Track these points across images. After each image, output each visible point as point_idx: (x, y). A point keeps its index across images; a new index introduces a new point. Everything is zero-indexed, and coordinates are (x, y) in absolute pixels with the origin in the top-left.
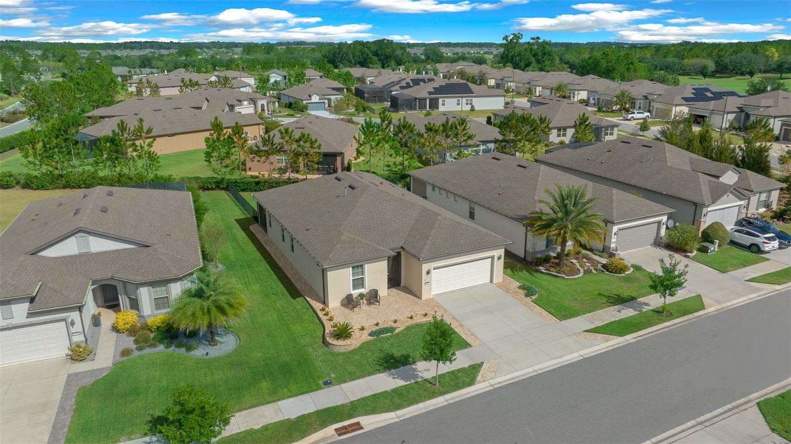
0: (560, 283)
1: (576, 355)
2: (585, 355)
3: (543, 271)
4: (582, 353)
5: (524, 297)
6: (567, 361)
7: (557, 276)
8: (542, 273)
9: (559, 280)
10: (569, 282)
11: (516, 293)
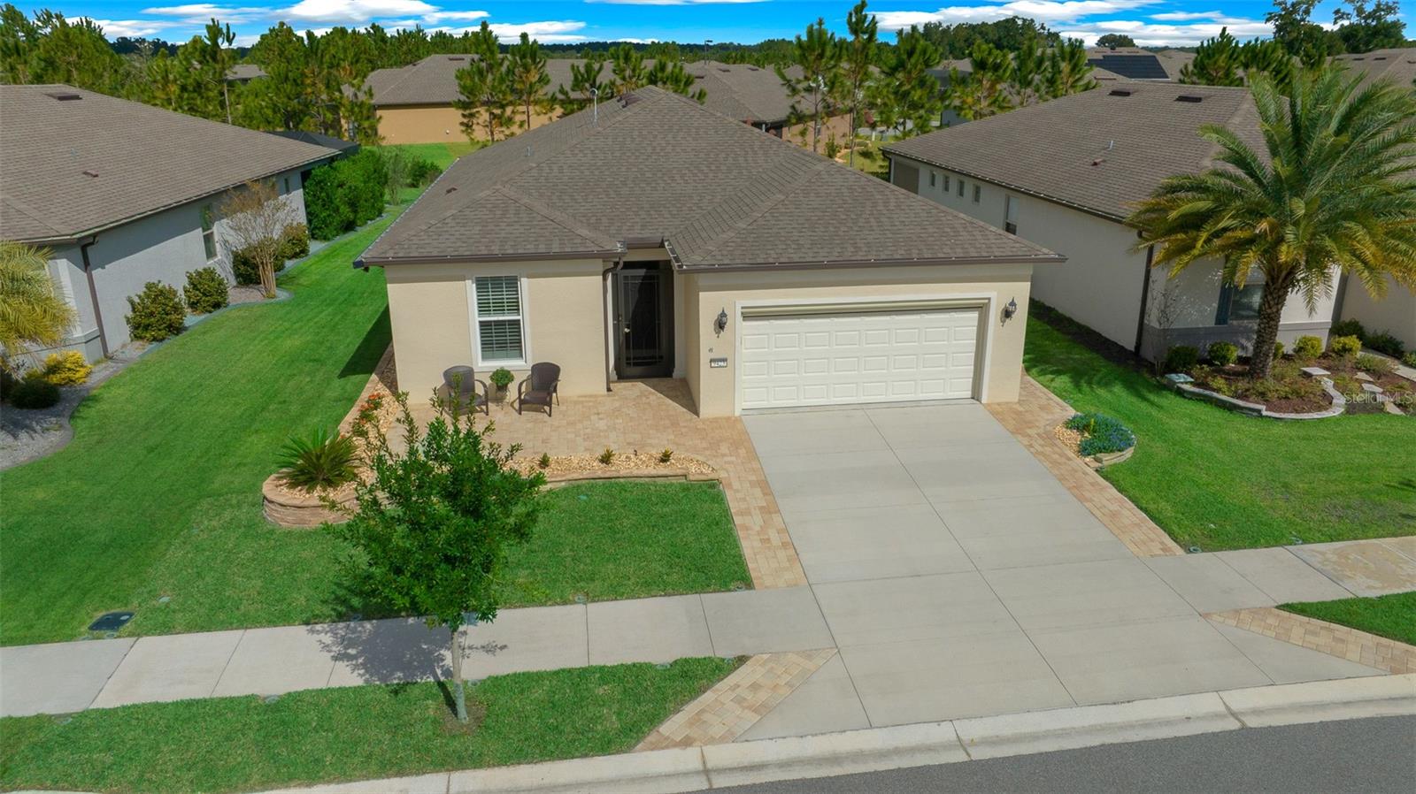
0: (1238, 430)
1: (1207, 703)
2: (1257, 712)
3: (1187, 387)
4: (1241, 700)
5: (1072, 455)
6: (1146, 725)
7: (1231, 408)
8: (1180, 393)
9: (1237, 420)
10: (1277, 429)
11: (1049, 438)
